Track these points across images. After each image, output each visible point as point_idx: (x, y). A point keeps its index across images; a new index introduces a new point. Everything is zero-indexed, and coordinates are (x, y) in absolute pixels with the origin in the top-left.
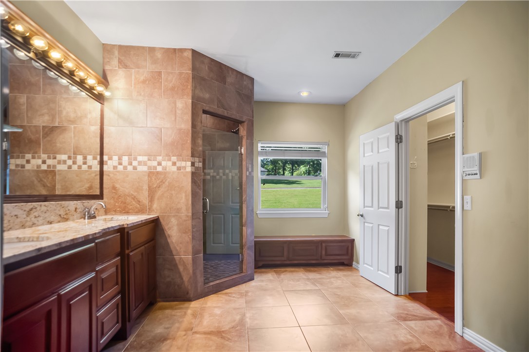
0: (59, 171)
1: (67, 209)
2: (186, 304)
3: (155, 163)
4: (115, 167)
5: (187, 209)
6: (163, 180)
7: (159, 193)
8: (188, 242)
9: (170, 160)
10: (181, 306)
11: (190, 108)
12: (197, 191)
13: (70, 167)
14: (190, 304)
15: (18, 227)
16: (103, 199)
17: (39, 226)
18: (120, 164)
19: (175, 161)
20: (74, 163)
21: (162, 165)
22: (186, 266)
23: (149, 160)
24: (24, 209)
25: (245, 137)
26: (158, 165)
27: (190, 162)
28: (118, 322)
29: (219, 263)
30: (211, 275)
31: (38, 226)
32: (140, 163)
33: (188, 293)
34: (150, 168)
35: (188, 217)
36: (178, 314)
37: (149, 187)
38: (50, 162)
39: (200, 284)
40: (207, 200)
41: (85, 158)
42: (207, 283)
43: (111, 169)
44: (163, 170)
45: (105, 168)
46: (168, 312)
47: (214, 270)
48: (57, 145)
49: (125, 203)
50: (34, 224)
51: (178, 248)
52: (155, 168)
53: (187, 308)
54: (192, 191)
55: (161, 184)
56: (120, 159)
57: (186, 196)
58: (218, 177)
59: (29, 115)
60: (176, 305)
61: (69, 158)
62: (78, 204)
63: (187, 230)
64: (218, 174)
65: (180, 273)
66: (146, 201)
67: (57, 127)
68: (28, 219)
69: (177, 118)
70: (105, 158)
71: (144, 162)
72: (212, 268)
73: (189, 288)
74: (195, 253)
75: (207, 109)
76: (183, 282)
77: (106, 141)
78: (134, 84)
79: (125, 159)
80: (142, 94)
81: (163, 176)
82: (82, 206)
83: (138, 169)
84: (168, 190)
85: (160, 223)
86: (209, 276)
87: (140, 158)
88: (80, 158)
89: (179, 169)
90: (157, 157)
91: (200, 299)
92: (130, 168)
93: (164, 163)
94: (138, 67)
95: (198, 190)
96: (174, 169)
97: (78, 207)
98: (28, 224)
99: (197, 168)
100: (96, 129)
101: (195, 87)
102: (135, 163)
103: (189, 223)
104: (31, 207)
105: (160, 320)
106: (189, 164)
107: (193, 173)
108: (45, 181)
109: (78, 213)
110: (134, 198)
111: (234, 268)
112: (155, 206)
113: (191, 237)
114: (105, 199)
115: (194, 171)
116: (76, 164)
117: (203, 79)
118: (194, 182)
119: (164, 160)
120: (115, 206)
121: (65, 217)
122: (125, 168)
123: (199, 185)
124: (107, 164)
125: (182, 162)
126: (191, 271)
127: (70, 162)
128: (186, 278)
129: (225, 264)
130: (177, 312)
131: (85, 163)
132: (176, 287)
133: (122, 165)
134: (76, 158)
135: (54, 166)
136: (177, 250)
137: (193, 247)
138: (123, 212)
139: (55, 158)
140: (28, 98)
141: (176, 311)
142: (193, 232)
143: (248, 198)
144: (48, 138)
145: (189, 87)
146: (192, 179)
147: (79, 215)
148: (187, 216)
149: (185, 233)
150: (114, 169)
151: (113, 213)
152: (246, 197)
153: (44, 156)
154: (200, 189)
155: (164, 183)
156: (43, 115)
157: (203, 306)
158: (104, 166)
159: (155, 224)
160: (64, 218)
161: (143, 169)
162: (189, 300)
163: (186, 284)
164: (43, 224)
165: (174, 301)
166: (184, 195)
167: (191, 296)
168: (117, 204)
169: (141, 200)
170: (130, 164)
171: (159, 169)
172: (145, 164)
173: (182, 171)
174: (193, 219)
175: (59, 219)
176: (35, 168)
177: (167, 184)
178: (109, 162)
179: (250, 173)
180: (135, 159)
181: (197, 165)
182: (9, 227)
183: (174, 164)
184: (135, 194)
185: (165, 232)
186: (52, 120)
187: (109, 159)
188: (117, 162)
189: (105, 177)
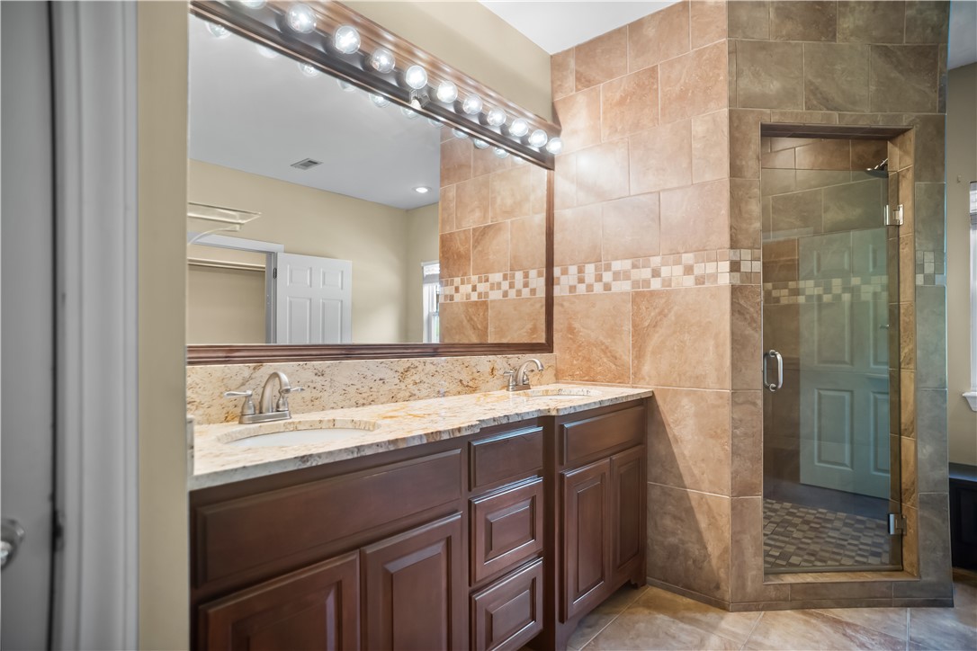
0: (492, 301)
1: (475, 371)
2: (712, 616)
3: (646, 273)
4: (572, 289)
5: (719, 379)
6: (663, 310)
7: (654, 341)
8: (720, 461)
9: (678, 262)
10: (698, 616)
11: (726, 129)
12: (747, 332)
13: (505, 294)
14: (722, 618)
15: (385, 400)
16: (552, 352)
17: (422, 399)
18: (581, 281)
19: (691, 262)
20: (512, 286)
21: (663, 275)
22: (714, 517)
23: (634, 266)
24: (396, 368)
25: (910, 175)
26: (653, 276)
27: (728, 262)
28: (533, 618)
29: (830, 516)
30: (799, 548)
31: (419, 398)
32: (616, 276)
33: (718, 587)
34: (635, 284)
35: (721, 398)
36: (684, 637)
37: (635, 326)
38: (482, 287)
39: (754, 573)
40: (779, 357)
41: (526, 276)
42: (777, 574)
43: (566, 293)
44: (663, 286)
45: (557, 291)
46: (662, 619)
47: (812, 534)
48: (490, 257)
49: (589, 360)
50: (412, 395)
51: (696, 471)
52: (647, 283)
53: (712, 628)
54: (733, 333)
55: (659, 318)
56: (581, 270)
57: (717, 346)
58: (827, 298)
59: (459, 215)
60: (688, 608)
61: (505, 278)
62: (499, 361)
63: (719, 431)
64: (828, 290)
65: (699, 532)
66: (629, 356)
67: (489, 226)
68: (403, 386)
69: (694, 161)
70: (557, 271)
71: (625, 272)
72: (806, 527)
73: (722, 574)
74: (740, 490)
75: (774, 119)
76: (707, 556)
77: (557, 237)
78: (604, 113)
79: (590, 269)
80: (620, 128)
81: (664, 300)
82: (506, 365)
83: (612, 289)
84: (675, 332)
85: (658, 407)
86: (791, 549)
87: (617, 265)
88: (519, 275)
89: (700, 280)
90: (651, 258)
91: (751, 611)
92: (598, 288)
93: (665, 271)
94: (610, 75)
95: (749, 331)
96: (689, 281)
97: (496, 367)
98: (402, 394)
99: (748, 276)
100: (540, 219)
101: (739, 74)
102: (607, 277)
103: (725, 413)
104: (409, 364)
105: (638, 636)
106: (725, 266)
107: (735, 290)
108: (476, 319)
109: (497, 379)
110: (606, 350)
111: (875, 545)
112: (647, 368)
113: (728, 448)
114: (556, 352)
115: (738, 283)
116: (514, 287)
117: (763, 46)
118: (737, 310)
119: (664, 264)
120: (572, 365)
121: (471, 384)
122: (590, 288)
123: (752, 318)
124: (559, 284)
125: (707, 264)
126: (728, 535)
127: (505, 285)
128: (714, 549)
129: (846, 525)
130: (683, 629)
131: (526, 285)
132: (690, 562)
133: (584, 282)
134: (513, 277)
135: (487, 294)
136: (693, 475)
137: (735, 474)
138: (586, 378)
139: (487, 280)
140: (458, 188)
141: (681, 625)
142: (734, 436)
143: (919, 353)
144: (479, 248)
145: (721, 78)
146: (733, 304)
147: (498, 382)
148: (720, 396)
149: (715, 436)
150: (570, 292)
151: (569, 380)
152: (914, 351)
153: (474, 278)
154: (755, 329)
155: (665, 316)
156: (473, 210)
157: (754, 637)
158: (555, 287)
159: (644, 409)
160: (467, 386)
161: (624, 286)
162: (722, 606)
163: (714, 562)
164: (428, 397)
165: (684, 594)
166: (711, 343)
167: (728, 597)
168: (575, 362)
169: (618, 356)
170: (599, 278)
171: (656, 284)
172: (627, 277)
173: (707, 285)
174: (734, 403)
175: (459, 389)
176: (465, 300)
177: (673, 318)
178: (564, 280)
179: (929, 279)
180: (608, 268)
181: (745, 267)
182: (371, 398)
183: (689, 270)
184: (608, 341)
185: (668, 430)
186: (484, 217)
187: (562, 274)
188: (576, 277)
189: (556, 309)
